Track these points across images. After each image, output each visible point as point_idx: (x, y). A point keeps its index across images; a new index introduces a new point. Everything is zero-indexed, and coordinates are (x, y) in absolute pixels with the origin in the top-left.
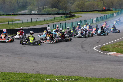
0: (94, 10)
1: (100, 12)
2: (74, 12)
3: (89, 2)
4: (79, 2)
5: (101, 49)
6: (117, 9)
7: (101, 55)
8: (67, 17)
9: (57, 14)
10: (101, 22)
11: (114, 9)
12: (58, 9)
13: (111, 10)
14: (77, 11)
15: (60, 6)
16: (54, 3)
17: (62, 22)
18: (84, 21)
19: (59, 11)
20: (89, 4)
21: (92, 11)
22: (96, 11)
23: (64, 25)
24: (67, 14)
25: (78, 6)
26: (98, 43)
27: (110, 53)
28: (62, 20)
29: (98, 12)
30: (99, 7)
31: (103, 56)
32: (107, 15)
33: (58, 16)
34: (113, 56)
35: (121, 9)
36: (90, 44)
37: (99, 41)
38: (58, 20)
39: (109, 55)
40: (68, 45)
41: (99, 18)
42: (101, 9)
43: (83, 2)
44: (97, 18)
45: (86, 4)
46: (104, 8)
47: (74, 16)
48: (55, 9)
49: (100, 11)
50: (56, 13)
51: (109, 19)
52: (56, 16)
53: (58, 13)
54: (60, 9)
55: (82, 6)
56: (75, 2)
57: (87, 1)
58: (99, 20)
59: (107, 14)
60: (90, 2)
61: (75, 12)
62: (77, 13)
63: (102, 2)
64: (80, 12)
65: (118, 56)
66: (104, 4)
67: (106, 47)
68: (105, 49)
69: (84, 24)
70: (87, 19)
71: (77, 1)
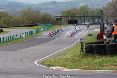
2: (2, 28)
4: (5, 18)
10: (31, 36)
13: (38, 25)
20: (15, 19)
21: (19, 27)
22: (23, 26)
25: (4, 22)
27: (54, 68)
29: (25, 27)
30: (25, 22)
35: (47, 25)
41: (28, 33)
42: (29, 24)
43: (10, 18)
44: (26, 33)
45: (12, 20)
47: (2, 31)
49: (27, 26)
55: (8, 22)
56: (1, 18)
58: (28, 35)
61: (3, 27)
62: (5, 28)
63: (27, 17)
64: (8, 27)
65: (64, 70)
66: (29, 19)
68: (47, 63)
69: (14, 38)
70: (17, 34)
71: (3, 17)
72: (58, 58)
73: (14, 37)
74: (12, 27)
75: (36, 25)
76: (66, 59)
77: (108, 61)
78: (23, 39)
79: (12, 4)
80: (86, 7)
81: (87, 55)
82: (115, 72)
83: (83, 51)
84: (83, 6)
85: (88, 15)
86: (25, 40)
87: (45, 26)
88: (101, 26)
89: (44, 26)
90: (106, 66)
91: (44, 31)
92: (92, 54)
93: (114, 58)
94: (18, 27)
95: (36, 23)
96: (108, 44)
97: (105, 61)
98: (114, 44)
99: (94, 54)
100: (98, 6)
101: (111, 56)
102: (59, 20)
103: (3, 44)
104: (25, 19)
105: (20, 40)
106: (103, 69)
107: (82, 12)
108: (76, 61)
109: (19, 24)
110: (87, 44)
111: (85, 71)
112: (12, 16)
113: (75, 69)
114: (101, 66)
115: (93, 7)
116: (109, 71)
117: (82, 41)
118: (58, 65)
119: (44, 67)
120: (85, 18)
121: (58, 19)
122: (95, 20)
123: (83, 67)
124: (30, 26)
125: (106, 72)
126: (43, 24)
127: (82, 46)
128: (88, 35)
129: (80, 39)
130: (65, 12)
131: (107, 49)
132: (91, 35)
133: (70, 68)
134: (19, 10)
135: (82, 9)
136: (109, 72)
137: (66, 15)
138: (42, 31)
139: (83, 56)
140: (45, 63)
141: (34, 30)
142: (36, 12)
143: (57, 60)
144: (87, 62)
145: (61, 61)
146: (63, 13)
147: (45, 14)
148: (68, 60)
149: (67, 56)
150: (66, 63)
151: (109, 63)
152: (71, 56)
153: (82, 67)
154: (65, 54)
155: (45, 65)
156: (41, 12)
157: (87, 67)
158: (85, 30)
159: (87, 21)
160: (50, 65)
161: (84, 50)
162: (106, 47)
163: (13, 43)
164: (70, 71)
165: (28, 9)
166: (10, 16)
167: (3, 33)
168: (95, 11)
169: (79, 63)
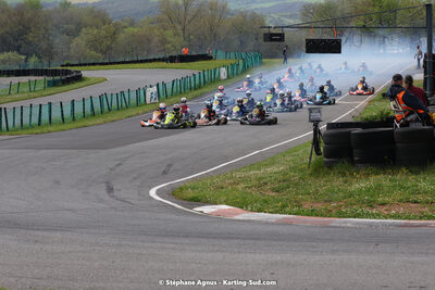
0: (152, 57)
1: (173, 65)
2: (81, 65)
3: (130, 30)
4: (96, 31)
5: (174, 193)
6: (232, 54)
7: (173, 217)
8: (54, 84)
9: (18, 73)
11: (221, 54)
12: (21, 54)
13: (211, 58)
14: (92, 61)
15: (29, 43)
16: (7, 33)
17: (36, 102)
18: (115, 96)
19: (26, 60)
20: (133, 35)
21: (142, 62)
22: (159, 60)
23: (45, 111)
24: (55, 73)
25: (94, 44)
26: (165, 173)
27: (207, 209)
28: (36, 94)
29: (165, 63)
30: (169, 46)
31: (183, 218)
32: (197, 76)
33: (24, 79)
34: (217, 217)
35: (244, 55)
36: (135, 178)
37: (170, 166)
38: (23, 92)
39: (202, 214)
40: (57, 182)
41: (169, 86)
43: (113, 29)
44: (161, 87)
45: (121, 37)
46: (185, 51)
47: (79, 78)
48: (12, 55)
49: (172, 59)
50: (17, 68)
51: (204, 90)
52: (15, 80)
53: (24, 71)
54: (28, 55)
55: (109, 43)
56: (84, 30)
57: (125, 27)
58: (169, 92)
59: (196, 73)
60: (136, 30)
61: (85, 65)
62: (92, 67)
63: (179, 27)
66: (186, 34)
67: (193, 189)
68: (190, 194)
69: (115, 106)
70: (126, 90)
71: (91, 27)
73: (115, 100)
74: (119, 63)
75: (206, 58)
76: (261, 179)
77: (394, 187)
81: (330, 166)
83: (318, 153)
90: (384, 204)
91: (228, 78)
92: (346, 163)
93: (420, 177)
94: (137, 65)
97: (386, 188)
99: (353, 162)
101: (411, 171)
102: (275, 40)
103: (69, 126)
104: (169, 33)
106: (368, 216)
108: (288, 187)
111: (305, 222)
112: (125, 24)
113: (276, 212)
116: (389, 221)
117: (315, 116)
119: (176, 205)
121: (270, 37)
123: (307, 206)
124: (182, 59)
125: (377, 226)
127: (315, 134)
129: (310, 110)
131: (398, 145)
133: (259, 211)
136: (385, 225)
138: (219, 80)
139: (315, 170)
140: (185, 192)
142: (213, 7)
145: (241, 186)
146: (307, 11)
147: (245, 17)
148: (266, 184)
150: (255, 194)
151: (397, 194)
153: (300, 206)
156: (232, 6)
157: (319, 206)
160: (198, 201)
164: (254, 221)
166: (116, 25)
167: (81, 84)
169: (297, 194)
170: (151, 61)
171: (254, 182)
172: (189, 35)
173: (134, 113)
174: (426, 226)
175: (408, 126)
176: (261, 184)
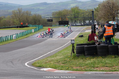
1: (18, 29)
5: (33, 65)
7: (35, 72)
10: (22, 38)
13: (28, 27)
20: (5, 21)
21: (9, 28)
22: (14, 27)
27: (45, 69)
29: (15, 28)
30: (15, 23)
31: (39, 72)
32: (26, 32)
35: (37, 26)
36: (19, 60)
39: (44, 71)
41: (19, 34)
42: (19, 26)
44: (16, 34)
45: (2, 21)
49: (17, 27)
51: (28, 35)
58: (19, 36)
60: (6, 19)
63: (18, 18)
65: (55, 72)
67: (38, 63)
68: (38, 65)
69: (4, 40)
70: (7, 36)
72: (49, 59)
73: (4, 38)
74: (2, 28)
75: (27, 26)
76: (57, 60)
77: (99, 62)
78: (13, 41)
79: (2, 5)
80: (77, 8)
81: (78, 56)
82: (106, 73)
83: (74, 53)
84: (74, 7)
85: (79, 16)
86: (16, 41)
87: (36, 28)
88: (92, 27)
89: (34, 27)
90: (97, 67)
91: (34, 32)
92: (83, 55)
93: (106, 59)
94: (8, 29)
95: (27, 24)
96: (99, 46)
97: (97, 63)
98: (105, 45)
99: (85, 55)
100: (89, 7)
101: (102, 58)
104: (15, 20)
105: (10, 41)
106: (94, 71)
107: (73, 13)
108: (67, 63)
109: (10, 25)
110: (78, 45)
111: (76, 73)
112: (3, 18)
113: (66, 70)
114: (93, 67)
115: (84, 8)
116: (101, 72)
117: (73, 42)
118: (49, 66)
120: (76, 19)
121: (49, 20)
122: (86, 21)
123: (75, 68)
124: (20, 27)
125: (97, 73)
126: (34, 25)
127: (73, 47)
128: (79, 36)
129: (71, 40)
130: (56, 13)
131: (98, 50)
132: (82, 36)
133: (61, 70)
134: (9, 11)
135: (73, 10)
136: (100, 73)
137: (56, 16)
138: (32, 33)
139: (74, 58)
140: (36, 64)
141: (24, 31)
142: (27, 13)
143: (48, 62)
144: (78, 63)
145: (52, 62)
146: (54, 14)
147: (36, 15)
149: (58, 57)
150: (57, 64)
151: (101, 64)
152: (61, 57)
153: (73, 68)
154: (56, 56)
155: (35, 66)
156: (32, 13)
157: (78, 68)
158: (76, 31)
159: (78, 22)
160: (40, 67)
161: (75, 51)
162: (97, 49)
163: (3, 45)
164: (61, 73)
165: (19, 10)
168: (87, 12)
169: (70, 64)
170: (11, 28)
171: (56, 61)
172: (21, 20)
173: (10, 42)
174: (112, 73)
175: (100, 44)
176: (58, 62)
